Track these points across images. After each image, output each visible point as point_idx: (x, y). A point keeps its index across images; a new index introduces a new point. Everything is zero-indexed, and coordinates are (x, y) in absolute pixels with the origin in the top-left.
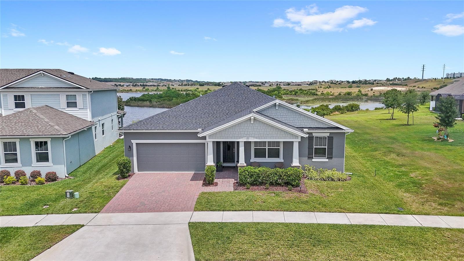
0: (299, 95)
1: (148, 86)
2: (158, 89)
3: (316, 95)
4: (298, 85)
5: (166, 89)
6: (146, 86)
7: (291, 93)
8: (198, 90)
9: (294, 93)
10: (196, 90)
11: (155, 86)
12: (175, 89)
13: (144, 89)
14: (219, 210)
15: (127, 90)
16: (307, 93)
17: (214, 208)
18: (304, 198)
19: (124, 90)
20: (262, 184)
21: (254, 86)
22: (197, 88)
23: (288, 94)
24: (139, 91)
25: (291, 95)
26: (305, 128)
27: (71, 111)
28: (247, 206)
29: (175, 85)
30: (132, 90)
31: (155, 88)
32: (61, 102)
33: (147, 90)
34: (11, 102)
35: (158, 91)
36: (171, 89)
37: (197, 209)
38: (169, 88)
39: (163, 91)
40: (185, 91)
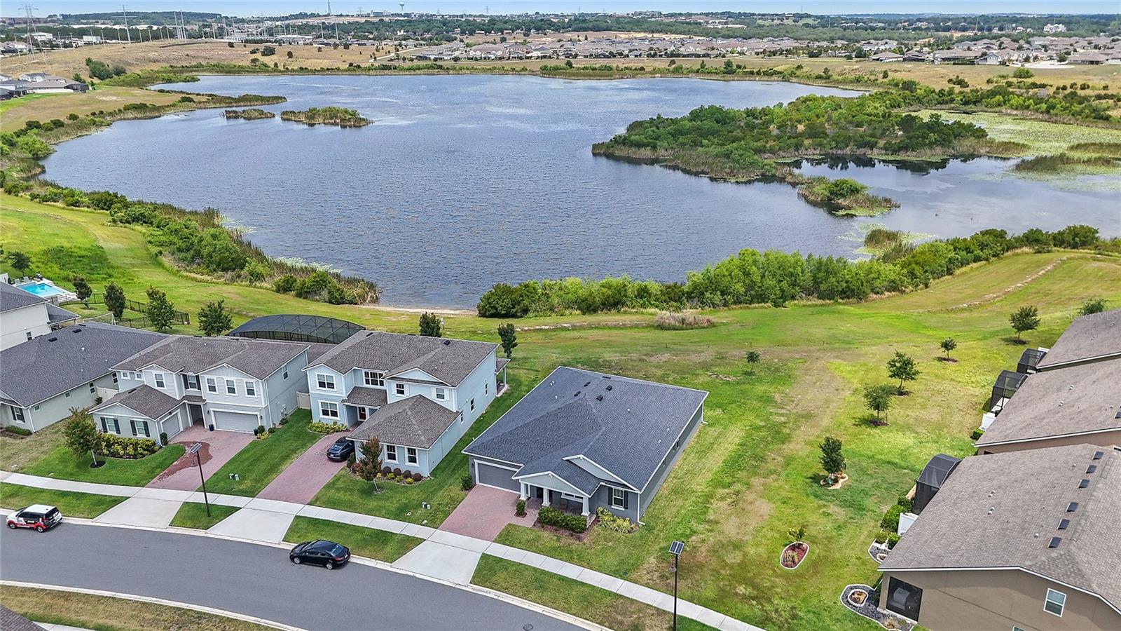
0: (1056, 115)
1: (684, 56)
2: (703, 65)
3: (1107, 118)
4: (1092, 63)
5: (722, 69)
6: (678, 56)
7: (1036, 105)
8: (798, 73)
9: (1044, 106)
10: (795, 74)
11: (698, 56)
12: (745, 68)
13: (673, 67)
15: (633, 68)
16: (1080, 113)
17: (507, 543)
18: (575, 545)
19: (627, 68)
21: (954, 64)
22: (800, 67)
23: (1027, 108)
24: (659, 71)
25: (1037, 110)
26: (603, 481)
27: (439, 401)
28: (530, 546)
29: (747, 52)
30: (644, 69)
31: (695, 64)
32: (431, 394)
33: (678, 71)
34: (395, 389)
35: (703, 73)
36: (735, 67)
37: (495, 541)
38: (729, 64)
39: (714, 73)
40: (766, 73)
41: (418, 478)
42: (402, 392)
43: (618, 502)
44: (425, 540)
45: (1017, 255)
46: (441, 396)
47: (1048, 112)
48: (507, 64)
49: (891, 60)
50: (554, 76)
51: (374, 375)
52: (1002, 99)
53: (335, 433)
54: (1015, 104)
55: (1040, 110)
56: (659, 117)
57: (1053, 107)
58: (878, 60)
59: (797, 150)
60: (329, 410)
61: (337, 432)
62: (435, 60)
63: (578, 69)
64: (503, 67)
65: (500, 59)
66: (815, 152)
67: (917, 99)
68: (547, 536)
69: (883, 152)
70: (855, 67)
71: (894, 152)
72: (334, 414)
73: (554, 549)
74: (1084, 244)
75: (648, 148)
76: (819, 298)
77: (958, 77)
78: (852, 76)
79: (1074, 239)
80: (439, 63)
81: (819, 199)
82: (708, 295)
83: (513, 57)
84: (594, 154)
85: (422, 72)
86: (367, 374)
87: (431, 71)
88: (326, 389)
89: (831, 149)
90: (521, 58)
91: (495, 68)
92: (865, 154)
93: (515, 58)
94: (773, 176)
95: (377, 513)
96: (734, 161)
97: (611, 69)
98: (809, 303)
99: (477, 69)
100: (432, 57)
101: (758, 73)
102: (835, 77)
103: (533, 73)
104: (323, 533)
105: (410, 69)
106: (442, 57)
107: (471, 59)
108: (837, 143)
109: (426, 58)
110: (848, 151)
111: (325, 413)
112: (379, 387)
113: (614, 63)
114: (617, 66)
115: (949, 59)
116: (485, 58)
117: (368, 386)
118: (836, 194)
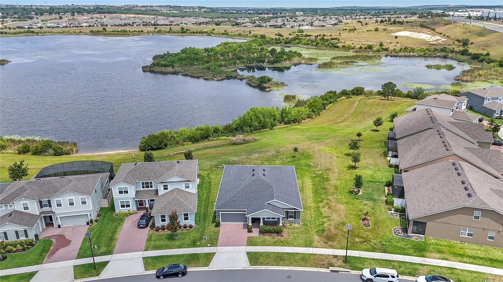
0: (320, 47)
1: (160, 25)
2: (171, 29)
3: (338, 47)
4: (322, 26)
5: (180, 31)
6: (158, 25)
7: (312, 43)
8: (214, 32)
9: (315, 43)
11: (167, 25)
12: (190, 30)
13: (156, 30)
14: (254, 246)
15: (137, 31)
16: (328, 45)
17: (253, 245)
18: (282, 239)
19: (134, 31)
20: (268, 232)
21: (275, 28)
22: (214, 30)
24: (151, 32)
26: (285, 209)
27: (187, 190)
28: (263, 244)
29: (189, 23)
30: (143, 31)
31: (167, 29)
32: (182, 187)
33: (159, 32)
34: (162, 188)
35: (172, 32)
36: (185, 30)
37: (247, 245)
38: (182, 29)
39: (176, 33)
40: (200, 33)
41: (191, 227)
42: (167, 189)
43: (291, 217)
44: (216, 253)
45: (341, 100)
46: (187, 187)
47: (316, 46)
48: (71, 30)
49: (250, 26)
50: (99, 35)
51: (147, 183)
52: (299, 41)
53: (131, 215)
54: (304, 43)
55: (313, 45)
56: (168, 53)
57: (318, 44)
58: (245, 26)
59: (235, 65)
60: (125, 204)
61: (132, 214)
62: (29, 28)
63: (110, 32)
64: (69, 31)
65: (66, 27)
66: (242, 65)
67: (268, 42)
68: (267, 237)
69: (268, 64)
70: (236, 29)
71: (272, 64)
72: (128, 206)
73: (275, 242)
74: (361, 94)
75: (170, 67)
76: (285, 124)
77: (279, 33)
78: (237, 33)
79: (357, 92)
80: (31, 30)
81: (256, 85)
82: (245, 128)
83: (73, 26)
84: (144, 71)
85: (22, 34)
86: (143, 183)
87: (28, 34)
88: (124, 194)
89: (248, 64)
90: (77, 27)
91: (64, 32)
92: (261, 65)
93: (74, 26)
94: (231, 76)
95: (183, 247)
96: (212, 71)
97: (127, 31)
98: (282, 127)
99: (54, 32)
100: (26, 27)
101: (197, 33)
102: (230, 34)
103: (86, 34)
104: (164, 262)
105: (15, 33)
106: (33, 27)
107: (50, 27)
108: (250, 61)
109: (23, 28)
110: (254, 64)
111: (123, 206)
112: (150, 189)
113: (128, 28)
114: (129, 30)
115: (272, 26)
116: (57, 27)
117: (143, 189)
118: (262, 82)
